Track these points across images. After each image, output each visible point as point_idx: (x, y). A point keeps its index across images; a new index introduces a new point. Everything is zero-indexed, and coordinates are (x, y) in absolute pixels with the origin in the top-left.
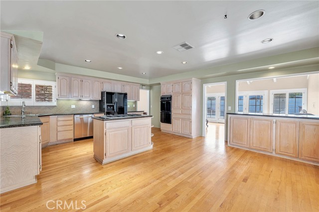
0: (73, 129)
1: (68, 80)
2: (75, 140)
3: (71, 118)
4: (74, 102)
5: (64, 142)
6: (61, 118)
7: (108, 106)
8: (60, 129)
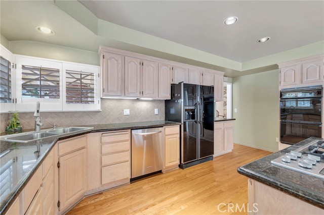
0: (128, 158)
1: (120, 61)
2: (133, 180)
3: (126, 135)
4: (128, 103)
5: (113, 185)
6: (108, 138)
7: (186, 110)
8: (106, 160)
